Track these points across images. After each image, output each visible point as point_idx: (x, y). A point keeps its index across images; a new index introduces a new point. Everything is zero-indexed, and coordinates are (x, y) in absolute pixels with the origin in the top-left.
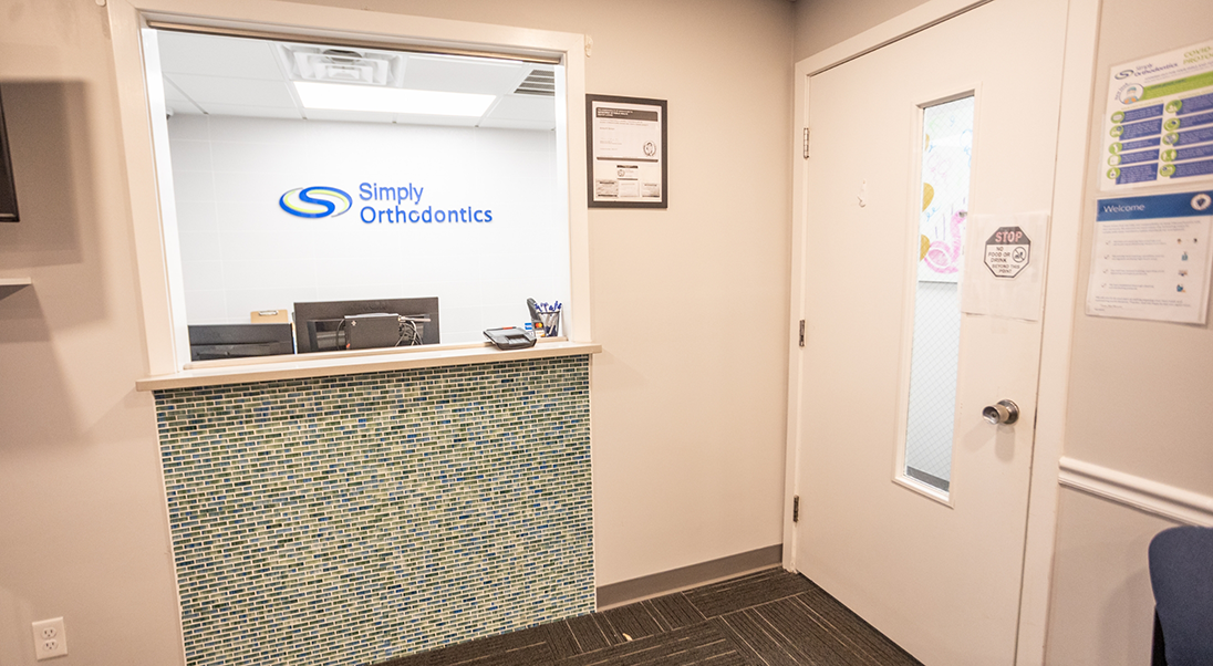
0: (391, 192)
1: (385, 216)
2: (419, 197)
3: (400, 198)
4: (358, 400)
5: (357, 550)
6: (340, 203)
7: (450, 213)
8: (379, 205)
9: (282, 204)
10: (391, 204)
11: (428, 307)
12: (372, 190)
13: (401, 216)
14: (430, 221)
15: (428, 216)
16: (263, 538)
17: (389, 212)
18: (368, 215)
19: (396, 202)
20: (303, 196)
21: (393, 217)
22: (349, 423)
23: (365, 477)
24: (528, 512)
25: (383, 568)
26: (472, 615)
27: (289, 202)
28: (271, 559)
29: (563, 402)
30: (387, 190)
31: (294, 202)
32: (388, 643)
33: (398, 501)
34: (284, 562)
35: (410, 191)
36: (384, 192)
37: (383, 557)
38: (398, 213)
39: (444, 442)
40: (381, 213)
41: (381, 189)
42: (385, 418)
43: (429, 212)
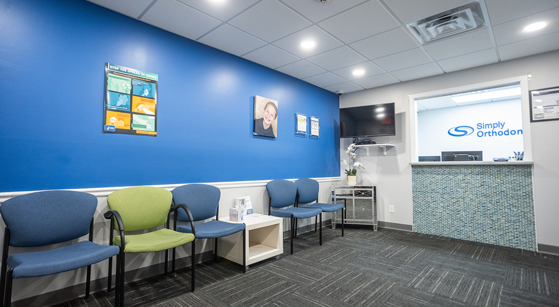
0: (490, 126)
1: (487, 134)
2: (503, 126)
3: (494, 127)
4: (453, 172)
5: (451, 208)
6: (469, 131)
7: (518, 131)
8: (484, 130)
9: (449, 133)
10: (490, 130)
11: (480, 153)
12: (482, 126)
13: (494, 134)
14: (508, 134)
15: (507, 133)
16: (429, 199)
17: (489, 132)
18: (480, 134)
19: (492, 129)
20: (456, 130)
21: (491, 134)
22: (451, 177)
23: (454, 190)
24: (506, 210)
25: (458, 214)
26: (485, 236)
27: (451, 132)
28: (431, 204)
29: (521, 179)
30: (488, 125)
31: (453, 132)
32: (458, 234)
33: (464, 198)
34: (434, 206)
35: (498, 125)
36: (487, 126)
37: (458, 211)
38: (493, 132)
39: (478, 185)
40: (485, 133)
41: (486, 125)
42: (461, 177)
43: (508, 131)
